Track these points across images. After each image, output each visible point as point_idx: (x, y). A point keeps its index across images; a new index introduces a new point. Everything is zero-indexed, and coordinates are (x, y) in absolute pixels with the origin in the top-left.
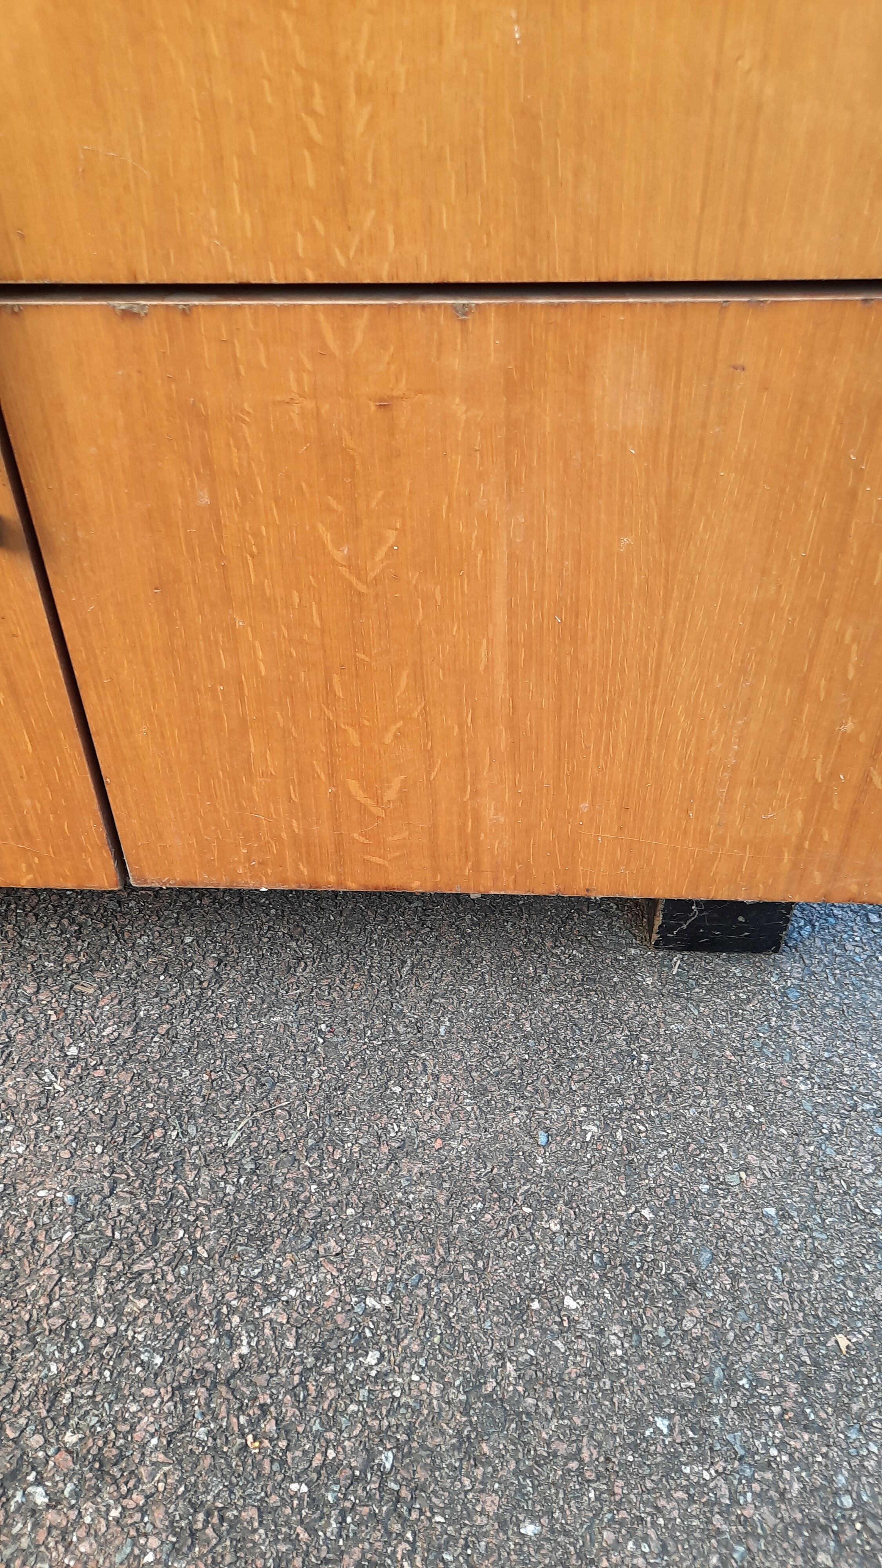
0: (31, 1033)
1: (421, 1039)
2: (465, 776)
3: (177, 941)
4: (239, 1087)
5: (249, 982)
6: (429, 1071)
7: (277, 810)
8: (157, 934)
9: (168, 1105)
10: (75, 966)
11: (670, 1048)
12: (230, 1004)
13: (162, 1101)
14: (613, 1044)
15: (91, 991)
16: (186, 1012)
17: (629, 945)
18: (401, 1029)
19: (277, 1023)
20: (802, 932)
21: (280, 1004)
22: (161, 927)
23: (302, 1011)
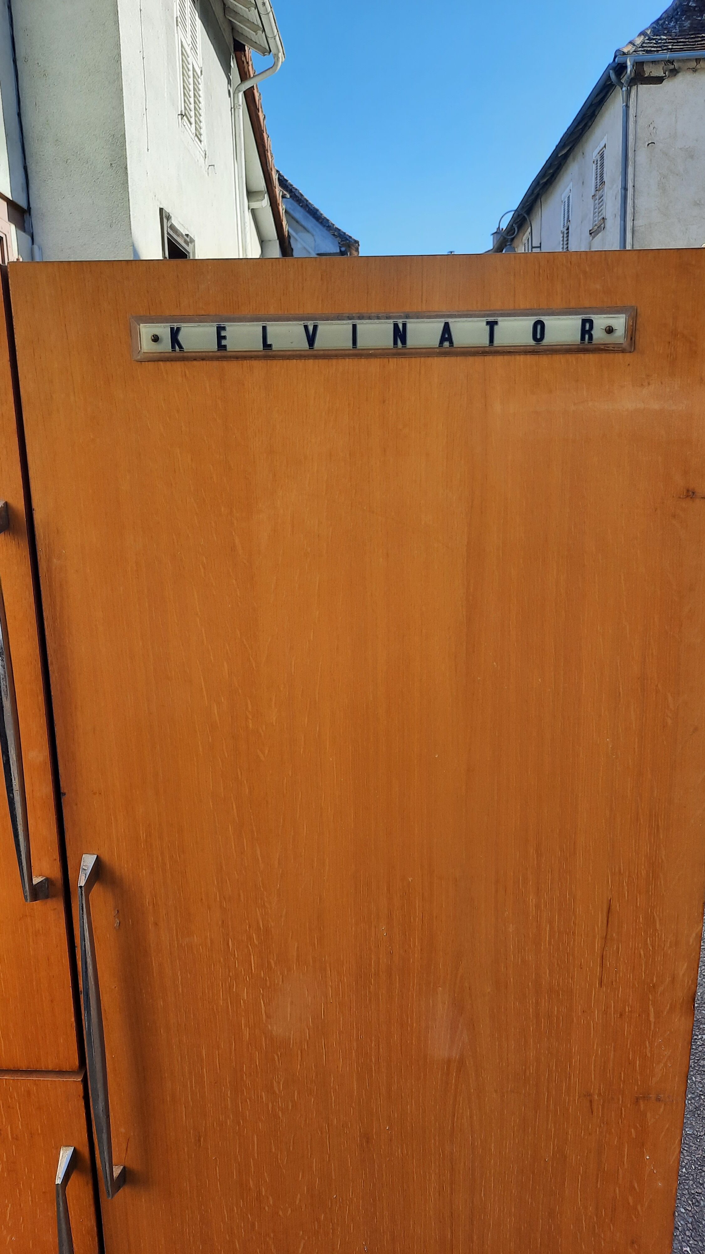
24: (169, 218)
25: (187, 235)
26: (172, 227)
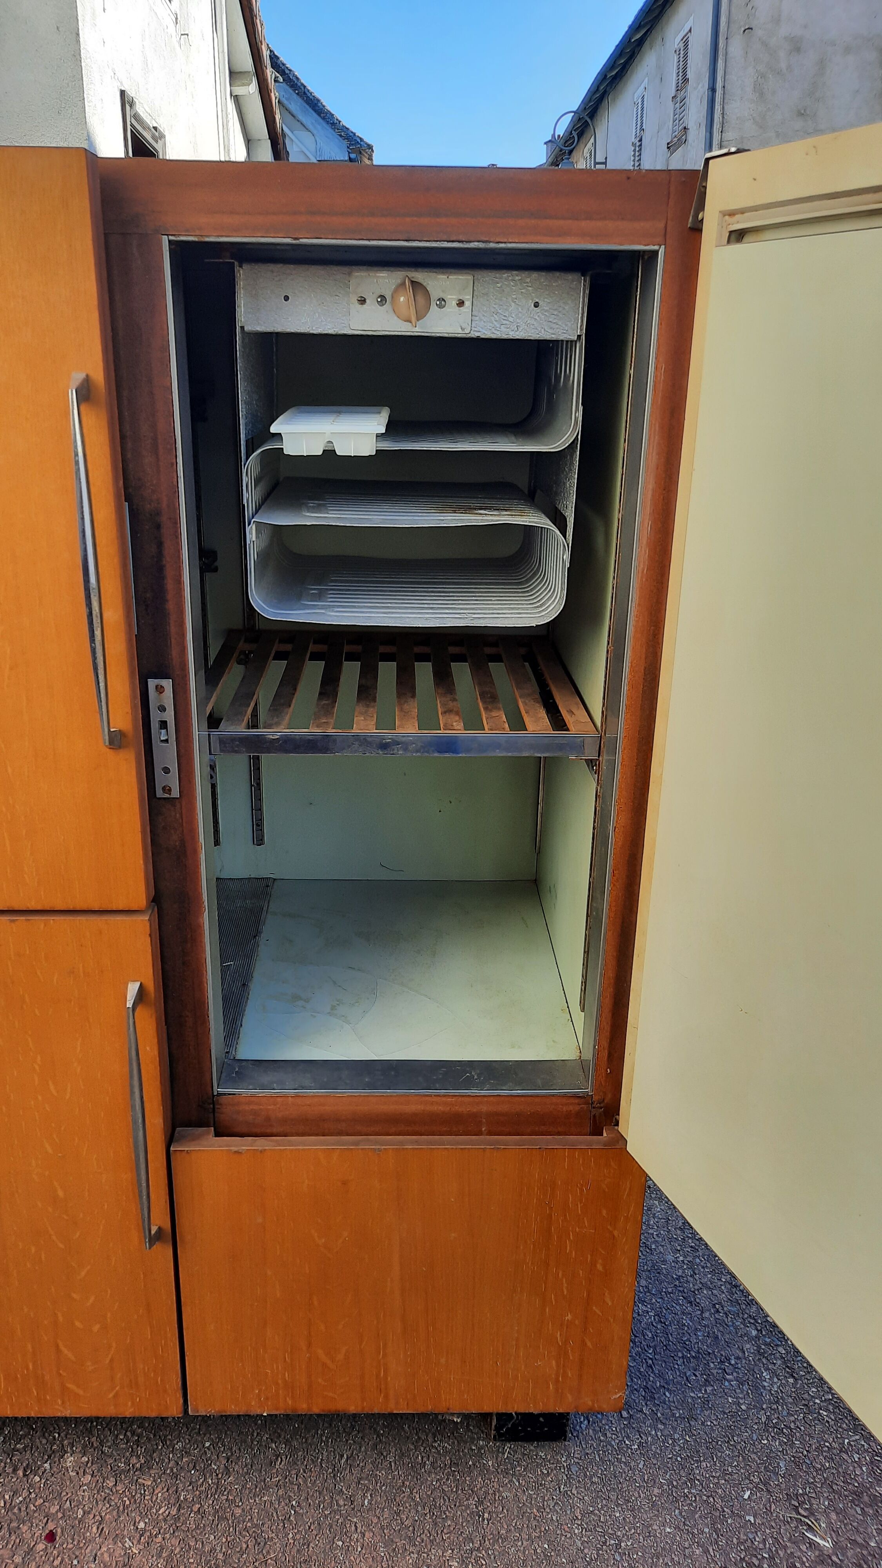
0: (115, 1513)
1: (353, 1509)
2: (380, 1345)
3: (200, 1446)
4: (244, 1546)
5: (247, 1473)
6: (359, 1531)
7: (277, 1368)
8: (187, 1441)
9: (203, 1560)
10: (138, 1465)
11: (501, 1509)
12: (236, 1489)
13: (199, 1557)
14: (468, 1507)
15: (150, 1483)
16: (209, 1496)
17: (479, 1439)
18: (341, 1502)
19: (265, 1501)
20: (582, 1425)
21: (267, 1487)
22: (190, 1435)
23: (280, 1492)
24: (132, 104)
25: (155, 128)
26: (136, 117)
